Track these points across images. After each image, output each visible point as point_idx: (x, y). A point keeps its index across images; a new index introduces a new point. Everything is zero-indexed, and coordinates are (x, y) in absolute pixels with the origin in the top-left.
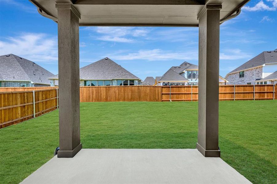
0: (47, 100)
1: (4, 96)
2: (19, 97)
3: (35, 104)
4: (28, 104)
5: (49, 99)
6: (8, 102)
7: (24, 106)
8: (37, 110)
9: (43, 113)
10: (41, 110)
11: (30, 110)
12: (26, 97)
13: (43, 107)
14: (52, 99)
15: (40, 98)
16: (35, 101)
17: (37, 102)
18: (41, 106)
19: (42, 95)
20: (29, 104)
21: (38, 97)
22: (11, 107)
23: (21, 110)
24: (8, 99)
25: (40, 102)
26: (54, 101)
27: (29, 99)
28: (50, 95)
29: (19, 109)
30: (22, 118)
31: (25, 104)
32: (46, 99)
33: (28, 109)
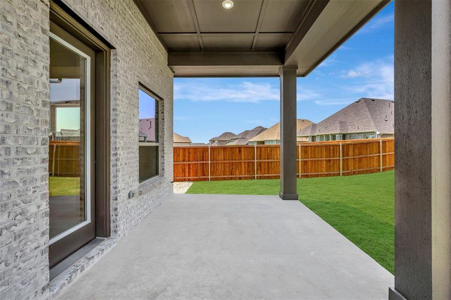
0: (361, 156)
1: (311, 149)
2: (324, 150)
3: (343, 160)
4: (333, 158)
5: (364, 156)
6: (314, 154)
7: (330, 160)
8: (346, 168)
9: (354, 173)
10: (351, 169)
11: (336, 166)
12: (332, 151)
13: (354, 164)
14: (371, 155)
15: (351, 152)
16: (343, 156)
17: (345, 158)
18: (351, 163)
19: (354, 150)
20: (335, 158)
21: (348, 151)
22: (317, 159)
23: (326, 164)
24: (314, 152)
25: (349, 157)
26: (375, 159)
27: (335, 153)
28: (367, 150)
29: (324, 163)
30: (327, 173)
31: (330, 159)
32: (360, 154)
33: (334, 165)
